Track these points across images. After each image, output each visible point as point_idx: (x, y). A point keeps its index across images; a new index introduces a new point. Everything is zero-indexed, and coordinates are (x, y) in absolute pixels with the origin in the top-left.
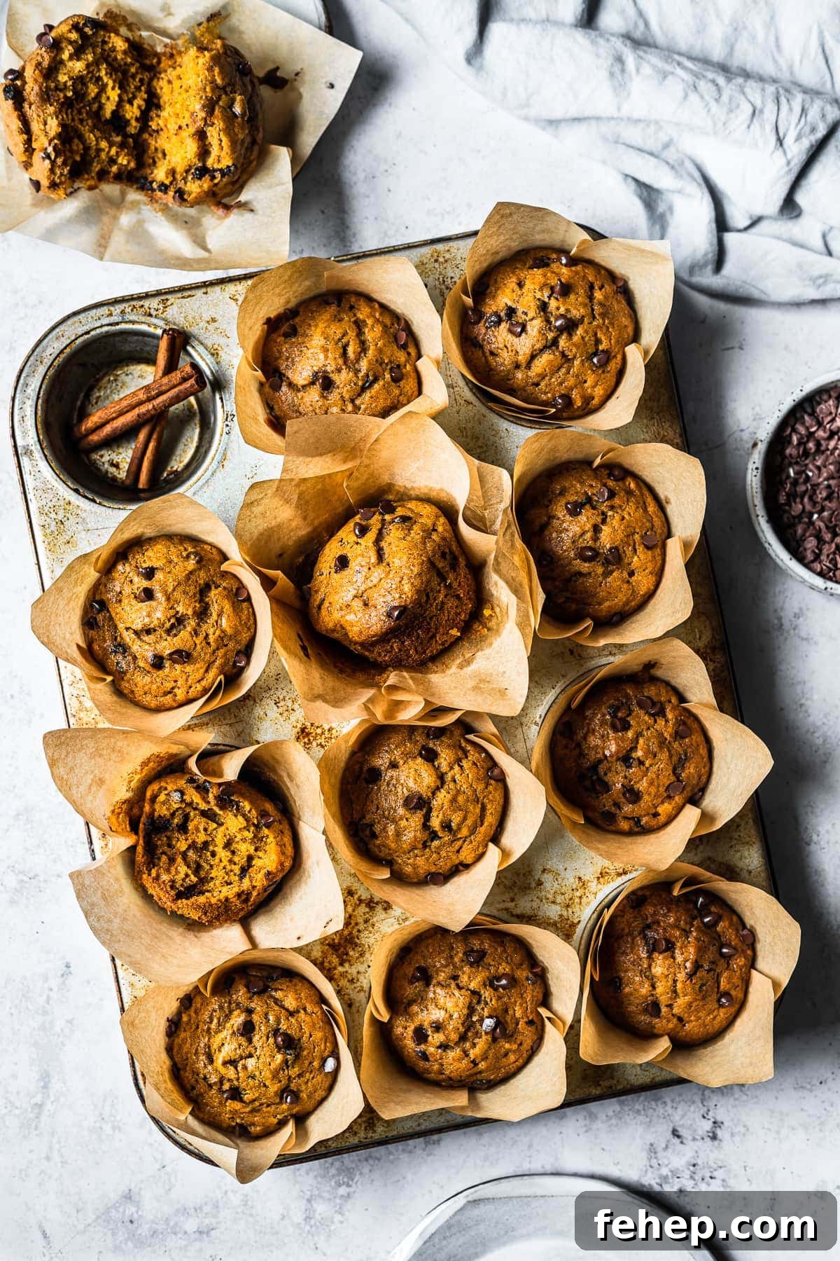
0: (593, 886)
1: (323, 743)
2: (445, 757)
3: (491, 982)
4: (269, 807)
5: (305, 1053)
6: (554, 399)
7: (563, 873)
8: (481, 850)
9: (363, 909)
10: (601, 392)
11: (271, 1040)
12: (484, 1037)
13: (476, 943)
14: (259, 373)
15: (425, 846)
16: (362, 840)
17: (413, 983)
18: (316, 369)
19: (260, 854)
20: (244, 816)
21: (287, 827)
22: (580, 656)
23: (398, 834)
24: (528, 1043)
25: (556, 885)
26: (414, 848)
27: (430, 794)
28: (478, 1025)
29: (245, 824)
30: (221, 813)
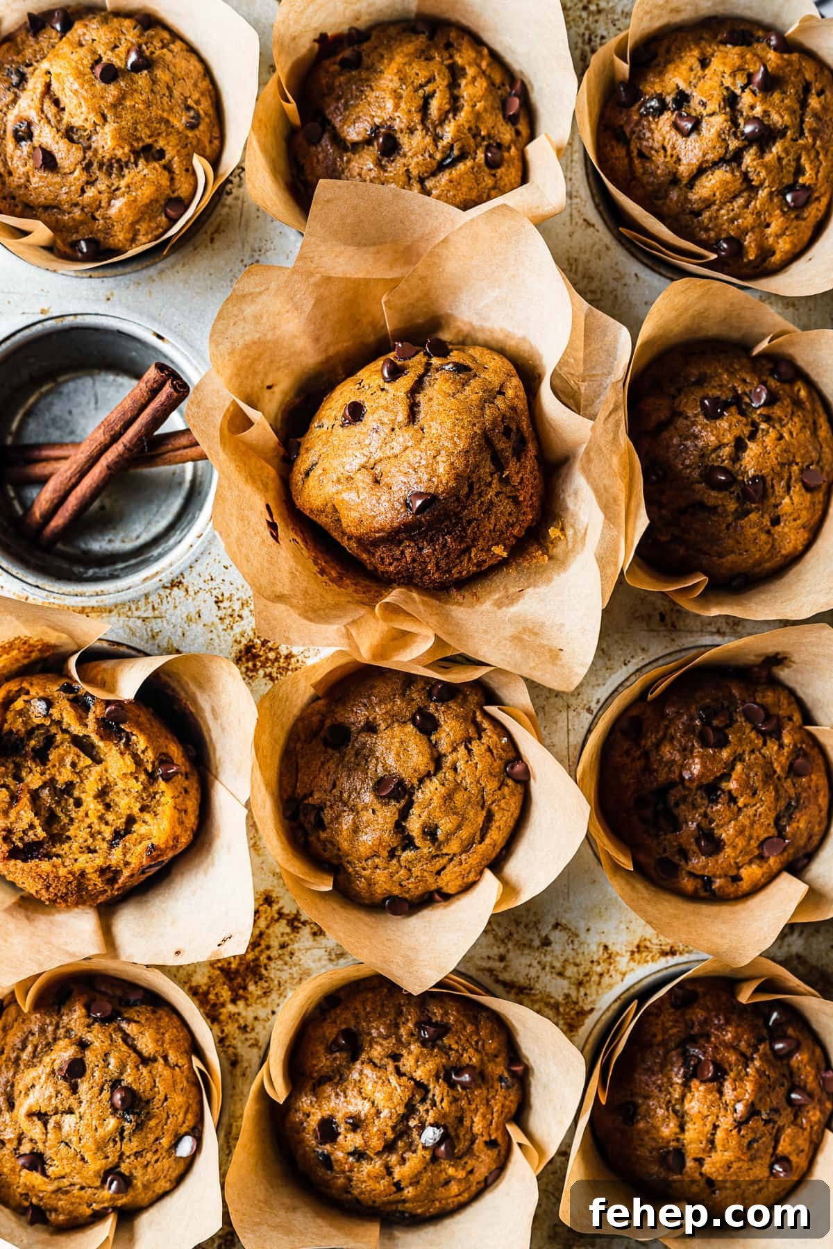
0: (623, 962)
1: (274, 675)
2: (449, 729)
3: (447, 1075)
4: (175, 751)
5: (152, 1123)
6: (718, 241)
7: (583, 935)
8: (472, 877)
9: (282, 927)
10: (788, 246)
11: (106, 1095)
12: (420, 1152)
13: (437, 1013)
14: (291, 107)
15: (392, 854)
16: (301, 827)
17: (332, 1052)
18: (378, 121)
19: (147, 817)
20: (135, 756)
21: (196, 785)
22: (673, 625)
23: (356, 830)
24: (482, 1171)
25: (569, 951)
26: (376, 855)
27: (415, 782)
28: (415, 1133)
29: (133, 768)
30: (101, 744)
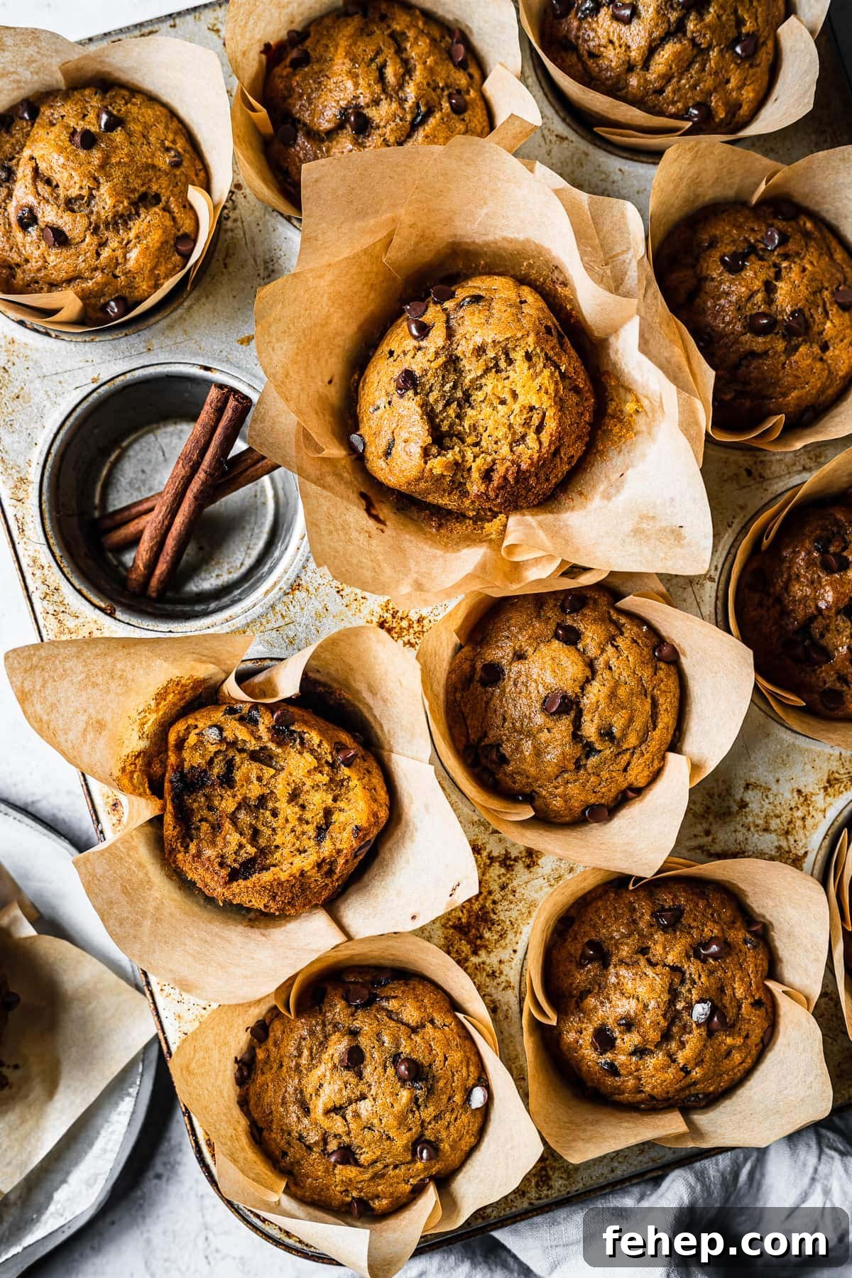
0: (819, 800)
1: (413, 641)
2: (592, 636)
3: (696, 951)
4: (344, 737)
5: (441, 1084)
6: (687, 110)
7: (774, 787)
8: (656, 765)
9: (496, 870)
10: (751, 95)
11: (390, 1071)
12: (696, 1032)
13: (667, 899)
14: (262, 114)
15: (578, 766)
16: (486, 769)
17: (584, 966)
18: (343, 103)
19: (341, 804)
20: (312, 751)
21: (375, 765)
22: (761, 476)
23: (538, 753)
24: (755, 1038)
25: (767, 806)
26: (564, 770)
27: (578, 690)
28: (685, 1015)
29: (315, 763)
30: (279, 751)
